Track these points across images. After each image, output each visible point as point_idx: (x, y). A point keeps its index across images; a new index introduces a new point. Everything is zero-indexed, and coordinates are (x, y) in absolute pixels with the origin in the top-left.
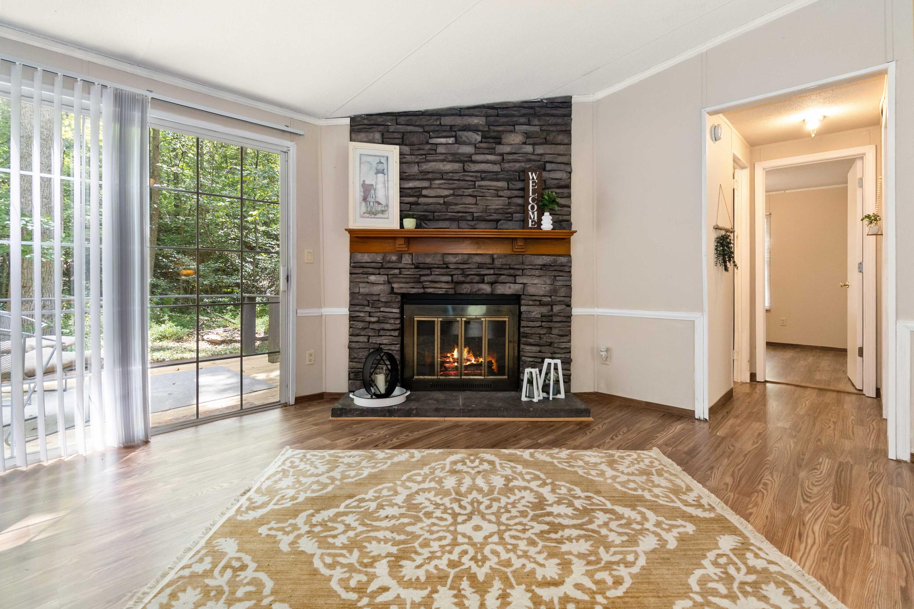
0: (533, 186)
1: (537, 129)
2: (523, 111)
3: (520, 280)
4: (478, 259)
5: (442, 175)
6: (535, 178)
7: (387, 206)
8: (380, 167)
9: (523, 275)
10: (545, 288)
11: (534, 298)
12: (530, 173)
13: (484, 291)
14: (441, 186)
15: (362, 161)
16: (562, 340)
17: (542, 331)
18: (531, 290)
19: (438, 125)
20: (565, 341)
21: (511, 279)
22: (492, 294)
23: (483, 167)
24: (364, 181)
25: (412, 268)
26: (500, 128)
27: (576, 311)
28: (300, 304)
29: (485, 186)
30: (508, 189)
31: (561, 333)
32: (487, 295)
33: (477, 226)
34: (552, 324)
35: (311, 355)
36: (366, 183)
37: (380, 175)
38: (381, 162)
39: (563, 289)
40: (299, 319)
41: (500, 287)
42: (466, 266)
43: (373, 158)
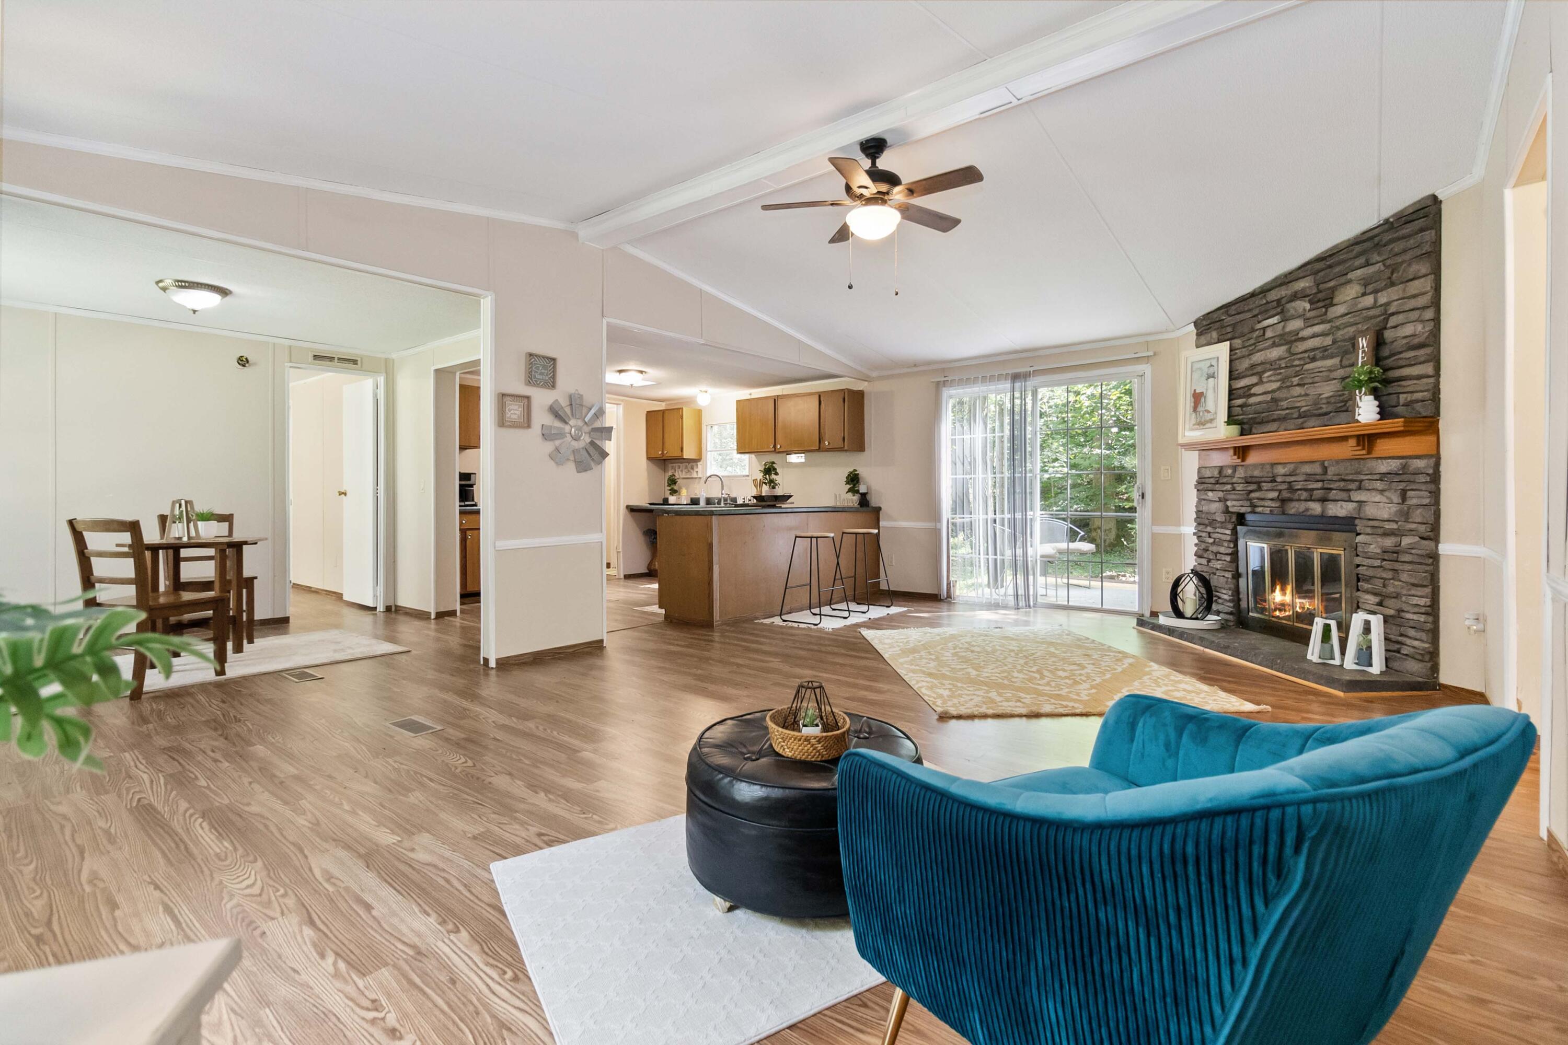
0: (1363, 358)
1: (1380, 266)
2: (1358, 249)
3: (1357, 496)
4: (1307, 469)
5: (1271, 365)
6: (1365, 345)
7: (1216, 413)
8: (1211, 370)
9: (1359, 488)
10: (1389, 508)
11: (1371, 523)
12: (1360, 339)
13: (1313, 512)
14: (1270, 379)
15: (1194, 369)
16: (1413, 592)
17: (1388, 575)
18: (1370, 511)
19: (1265, 304)
20: (1419, 594)
21: (1344, 495)
22: (1323, 516)
23: (1311, 343)
24: (1195, 390)
25: (1241, 483)
26: (1332, 284)
27: (1445, 548)
28: (1155, 521)
29: (1312, 369)
30: (1342, 367)
31: (1413, 581)
32: (1316, 516)
33: (1305, 425)
34: (1397, 566)
35: (1168, 573)
36: (1197, 392)
37: (1211, 380)
38: (1212, 366)
39: (1419, 511)
40: (1154, 536)
41: (1330, 506)
42: (1292, 479)
43: (1204, 362)
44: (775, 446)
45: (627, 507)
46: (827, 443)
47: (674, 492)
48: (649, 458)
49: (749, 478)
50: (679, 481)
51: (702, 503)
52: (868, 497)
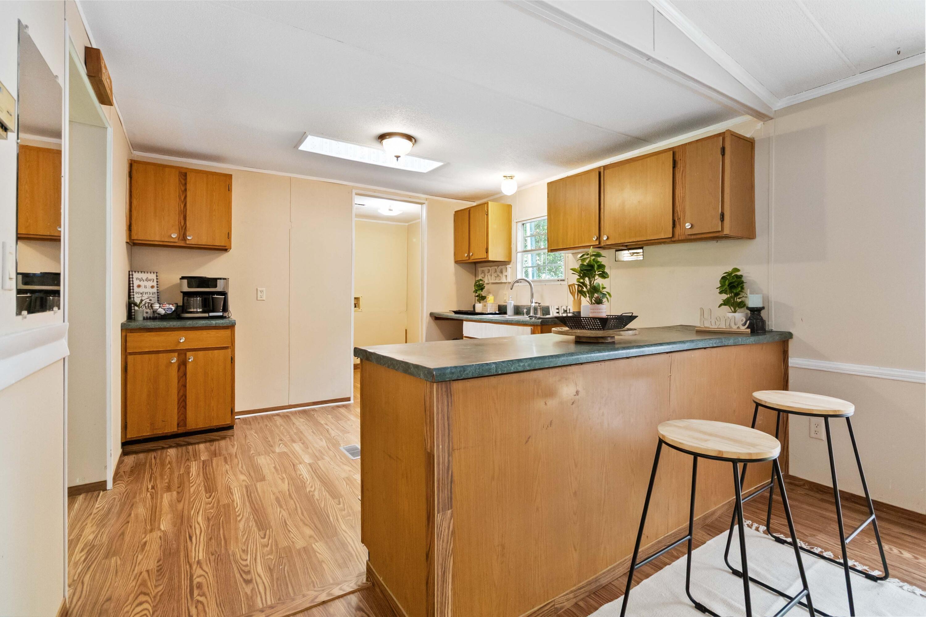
44: (599, 238)
45: (432, 315)
46: (688, 226)
47: (482, 298)
48: (456, 262)
49: (565, 283)
50: (487, 287)
51: (510, 310)
52: (763, 314)
